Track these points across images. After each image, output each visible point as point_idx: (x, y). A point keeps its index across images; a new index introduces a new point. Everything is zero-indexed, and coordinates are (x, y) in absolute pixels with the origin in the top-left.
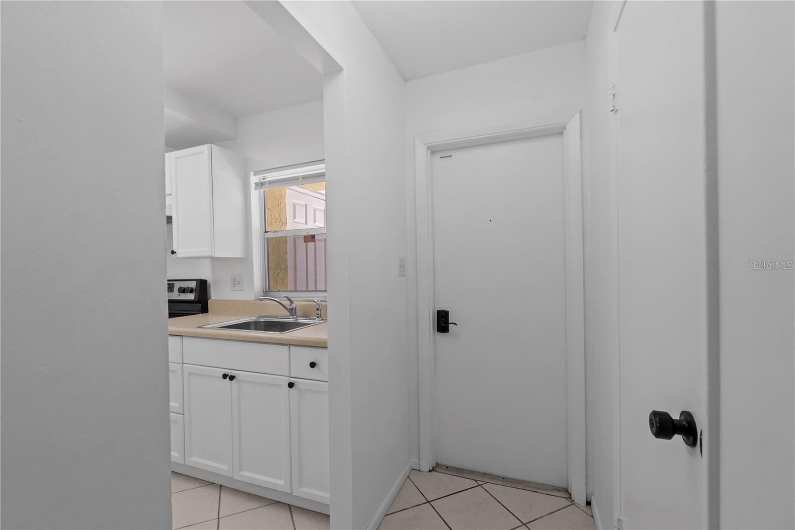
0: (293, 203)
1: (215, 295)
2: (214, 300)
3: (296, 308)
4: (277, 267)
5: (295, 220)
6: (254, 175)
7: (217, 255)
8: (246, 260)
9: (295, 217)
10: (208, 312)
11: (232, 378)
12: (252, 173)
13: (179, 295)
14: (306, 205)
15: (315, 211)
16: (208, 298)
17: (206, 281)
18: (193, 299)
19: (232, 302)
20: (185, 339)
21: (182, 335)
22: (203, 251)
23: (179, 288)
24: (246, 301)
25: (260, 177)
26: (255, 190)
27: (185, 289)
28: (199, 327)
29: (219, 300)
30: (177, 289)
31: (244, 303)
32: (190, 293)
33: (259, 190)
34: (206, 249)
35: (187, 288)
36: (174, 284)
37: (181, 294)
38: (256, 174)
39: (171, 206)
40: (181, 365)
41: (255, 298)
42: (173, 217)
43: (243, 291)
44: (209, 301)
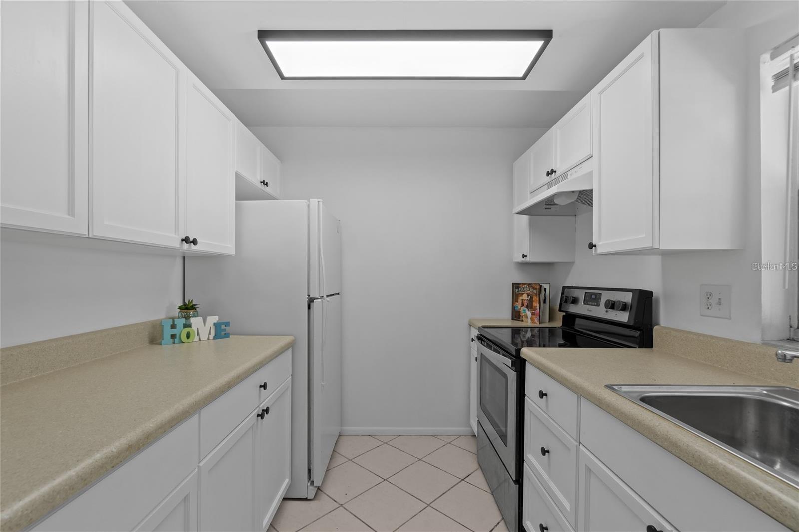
1: (667, 320)
2: (665, 328)
10: (652, 347)
12: (765, 56)
13: (607, 312)
16: (653, 323)
17: (650, 294)
18: (626, 321)
19: (701, 338)
20: (583, 400)
21: (580, 393)
22: (639, 239)
23: (607, 301)
24: (738, 342)
25: (793, 53)
26: (773, 92)
27: (615, 303)
28: (610, 387)
29: (673, 330)
30: (604, 302)
31: (732, 346)
32: (622, 312)
33: (787, 88)
34: (644, 235)
35: (618, 301)
36: (601, 294)
37: (609, 310)
38: (776, 53)
39: (591, 173)
40: (577, 444)
41: (762, 340)
42: (593, 191)
43: (730, 319)
44: (655, 328)
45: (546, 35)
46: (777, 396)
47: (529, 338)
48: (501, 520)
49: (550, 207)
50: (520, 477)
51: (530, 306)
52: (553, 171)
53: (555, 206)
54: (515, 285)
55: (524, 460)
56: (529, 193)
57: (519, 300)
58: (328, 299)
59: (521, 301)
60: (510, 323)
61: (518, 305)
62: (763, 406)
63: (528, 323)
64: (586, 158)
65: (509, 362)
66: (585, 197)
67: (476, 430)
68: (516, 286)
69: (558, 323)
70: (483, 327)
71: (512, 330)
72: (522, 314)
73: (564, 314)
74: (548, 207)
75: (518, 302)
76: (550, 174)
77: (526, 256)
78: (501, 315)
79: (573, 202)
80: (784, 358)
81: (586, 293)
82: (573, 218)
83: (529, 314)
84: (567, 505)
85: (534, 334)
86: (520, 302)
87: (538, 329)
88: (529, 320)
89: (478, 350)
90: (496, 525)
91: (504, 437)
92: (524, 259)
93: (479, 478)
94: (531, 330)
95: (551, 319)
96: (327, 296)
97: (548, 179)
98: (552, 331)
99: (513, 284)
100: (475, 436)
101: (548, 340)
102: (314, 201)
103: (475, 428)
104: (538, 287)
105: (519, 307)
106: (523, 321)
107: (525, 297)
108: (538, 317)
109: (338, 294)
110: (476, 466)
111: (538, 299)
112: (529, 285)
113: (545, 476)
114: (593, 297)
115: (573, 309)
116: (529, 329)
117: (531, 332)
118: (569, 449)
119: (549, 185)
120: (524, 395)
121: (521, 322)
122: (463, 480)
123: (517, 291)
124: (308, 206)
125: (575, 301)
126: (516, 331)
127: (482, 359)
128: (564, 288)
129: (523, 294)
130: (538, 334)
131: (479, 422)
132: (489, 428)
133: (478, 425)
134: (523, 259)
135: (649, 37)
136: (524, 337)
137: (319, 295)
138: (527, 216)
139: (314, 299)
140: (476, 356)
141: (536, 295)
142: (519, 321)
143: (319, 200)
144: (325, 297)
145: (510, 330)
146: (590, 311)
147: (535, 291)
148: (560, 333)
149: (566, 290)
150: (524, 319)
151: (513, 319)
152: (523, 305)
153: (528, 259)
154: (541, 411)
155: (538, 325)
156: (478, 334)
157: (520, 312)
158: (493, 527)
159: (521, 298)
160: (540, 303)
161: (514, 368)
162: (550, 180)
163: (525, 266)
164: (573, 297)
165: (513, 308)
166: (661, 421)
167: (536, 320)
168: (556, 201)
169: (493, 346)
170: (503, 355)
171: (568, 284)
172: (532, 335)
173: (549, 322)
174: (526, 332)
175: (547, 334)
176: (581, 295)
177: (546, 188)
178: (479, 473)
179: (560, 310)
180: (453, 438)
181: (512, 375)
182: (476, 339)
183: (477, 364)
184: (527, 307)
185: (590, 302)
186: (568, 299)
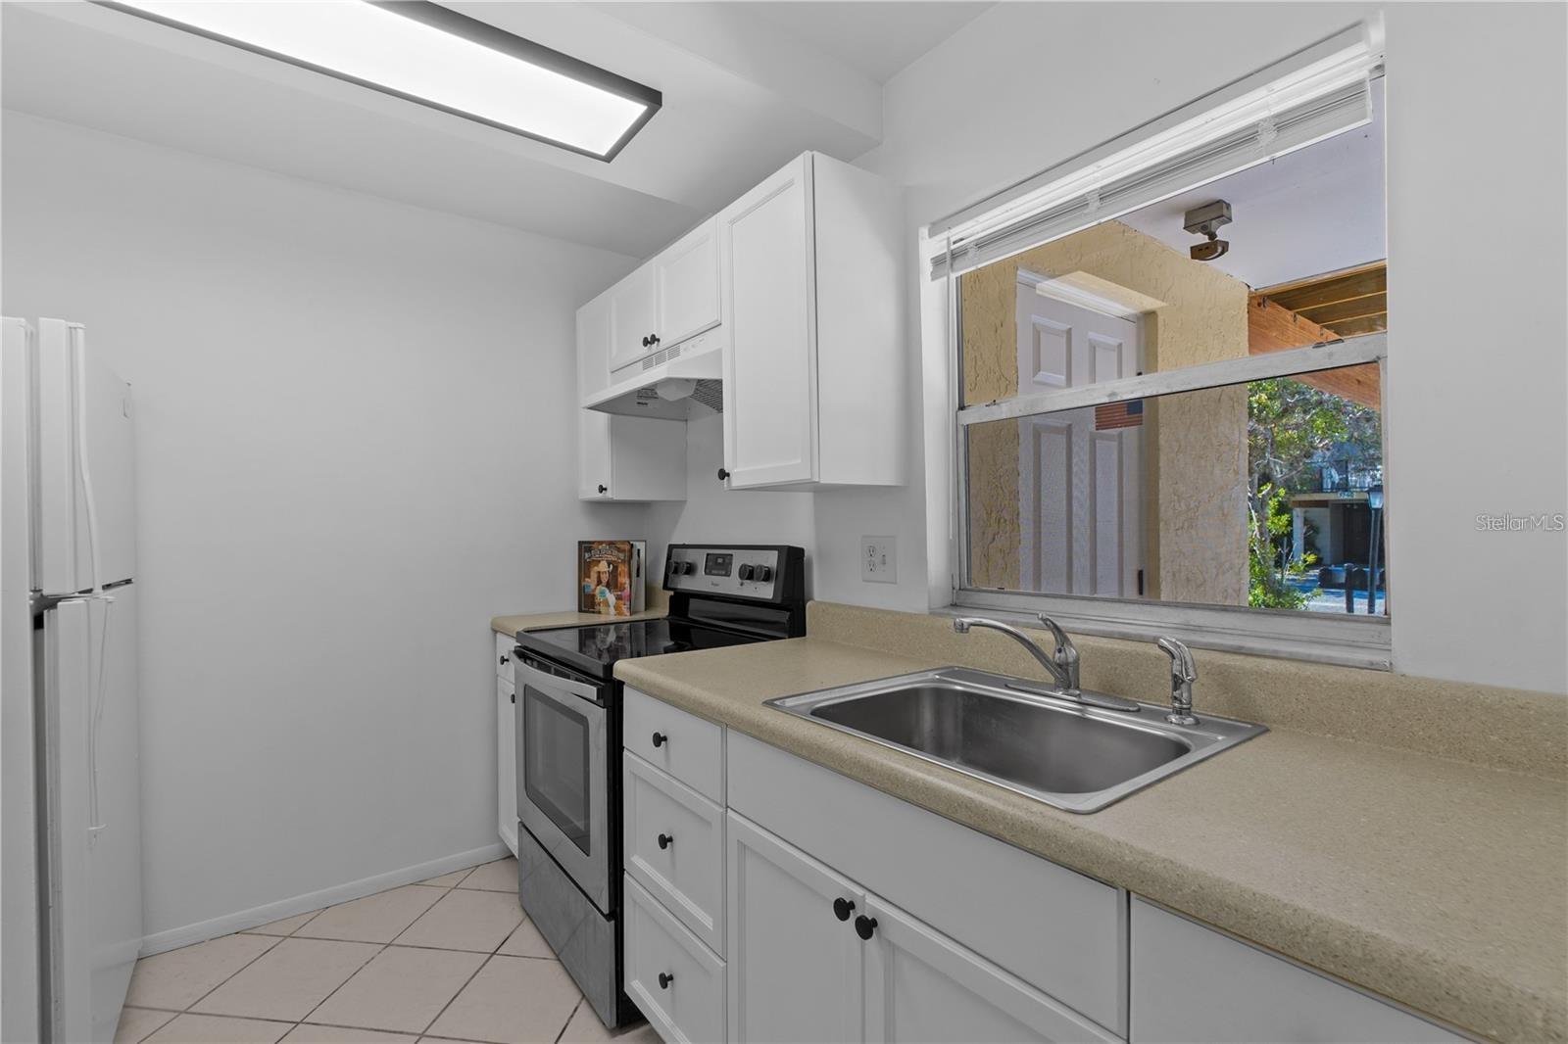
0: (1034, 325)
1: (823, 590)
2: (821, 603)
3: (1077, 661)
4: (989, 514)
5: (1038, 378)
6: (932, 234)
7: (827, 478)
8: (904, 494)
9: (1037, 369)
10: (804, 635)
11: (866, 927)
12: (924, 231)
13: (742, 584)
14: (1069, 332)
15: (1093, 348)
16: (806, 598)
17: (801, 551)
18: (771, 597)
19: (865, 613)
20: (731, 734)
21: (725, 721)
22: (790, 467)
23: (741, 567)
24: (904, 614)
25: (950, 235)
26: (933, 280)
27: (753, 571)
28: (770, 703)
29: (831, 604)
30: (738, 570)
31: (898, 620)
32: (764, 583)
33: (945, 278)
34: (799, 461)
35: (757, 567)
36: (732, 555)
37: (745, 581)
38: (935, 229)
39: (719, 353)
40: (721, 810)
41: (930, 609)
42: (724, 383)
43: (895, 583)
44: (808, 605)
45: (652, 98)
46: (950, 679)
47: (611, 643)
48: (580, 1003)
49: (644, 401)
50: (616, 905)
51: (613, 584)
52: (654, 339)
53: (653, 400)
54: (583, 545)
55: (624, 870)
56: (609, 374)
57: (592, 573)
58: (109, 595)
59: (596, 576)
60: (576, 619)
61: (591, 582)
62: (939, 694)
63: (609, 615)
64: (710, 327)
65: (592, 691)
66: (709, 393)
67: (516, 844)
68: (585, 547)
69: (662, 611)
70: (528, 632)
71: (580, 631)
72: (599, 598)
73: (672, 593)
74: (640, 401)
75: (589, 577)
76: (649, 342)
77: (605, 489)
78: (558, 606)
79: (685, 398)
80: (962, 629)
81: (708, 555)
82: (682, 424)
83: (611, 598)
84: (708, 921)
85: (621, 635)
86: (594, 576)
87: (628, 624)
88: (611, 609)
89: (516, 679)
90: (572, 1016)
91: (582, 841)
92: (601, 495)
93: (528, 939)
94: (615, 629)
95: (649, 604)
96: (107, 587)
97: (645, 351)
98: (650, 626)
99: (580, 543)
100: (513, 856)
101: (644, 643)
102: (53, 328)
103: (512, 840)
104: (627, 547)
105: (593, 587)
106: (599, 613)
107: (603, 567)
108: (628, 603)
109: (128, 582)
110: (519, 914)
111: (626, 570)
112: (611, 543)
113: (665, 884)
114: (719, 562)
115: (686, 583)
116: (612, 627)
117: (617, 633)
118: (709, 824)
119: (648, 363)
120: (622, 748)
121: (596, 615)
122: (494, 953)
123: (587, 555)
124: (33, 337)
125: (690, 570)
126: (587, 634)
127: (529, 697)
128: (671, 547)
129: (599, 561)
130: (628, 634)
131: (523, 825)
132: (546, 829)
133: (520, 831)
134: (599, 496)
135: (801, 157)
136: (603, 641)
137: (76, 585)
138: (606, 415)
139: (60, 600)
140: (513, 693)
141: (623, 561)
142: (593, 612)
143: (73, 324)
144: (98, 590)
145: (576, 631)
146: (717, 585)
147: (621, 556)
148: (666, 628)
149: (674, 550)
150: (602, 609)
151: (580, 611)
152: (599, 582)
153: (609, 495)
154: (657, 771)
155: (628, 617)
156: (516, 647)
157: (594, 596)
158: (566, 1021)
159: (596, 569)
160: (630, 577)
161: (601, 702)
162: (648, 354)
163: (600, 507)
164: (688, 563)
165: (581, 589)
166: (846, 739)
167: (625, 609)
168: (660, 392)
169: (554, 666)
170: (577, 680)
171: (677, 539)
172: (617, 637)
173: (646, 610)
174: (607, 632)
175: (643, 633)
176: (699, 559)
177: (641, 367)
178: (527, 927)
179: (666, 587)
180: (462, 875)
181: (597, 716)
182: (514, 658)
183: (516, 708)
184: (608, 586)
185: (714, 569)
186: (677, 567)
